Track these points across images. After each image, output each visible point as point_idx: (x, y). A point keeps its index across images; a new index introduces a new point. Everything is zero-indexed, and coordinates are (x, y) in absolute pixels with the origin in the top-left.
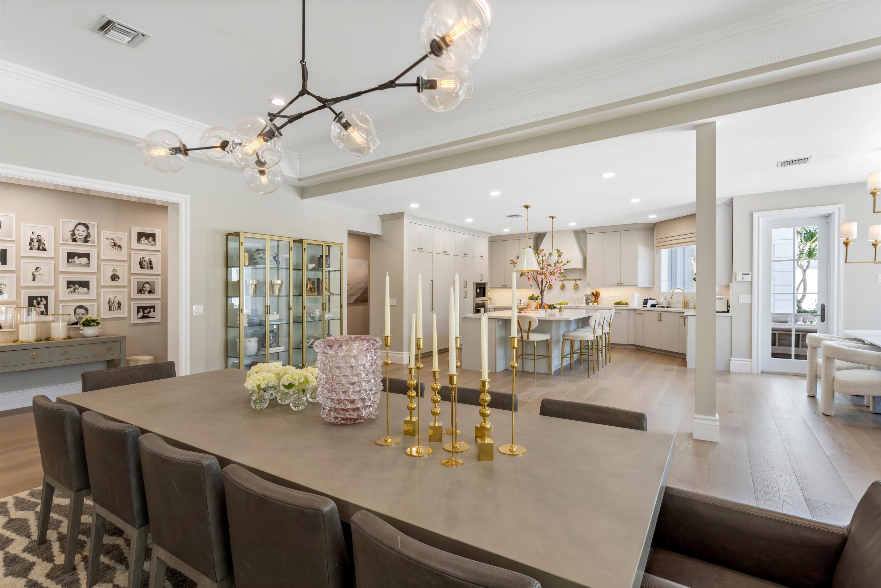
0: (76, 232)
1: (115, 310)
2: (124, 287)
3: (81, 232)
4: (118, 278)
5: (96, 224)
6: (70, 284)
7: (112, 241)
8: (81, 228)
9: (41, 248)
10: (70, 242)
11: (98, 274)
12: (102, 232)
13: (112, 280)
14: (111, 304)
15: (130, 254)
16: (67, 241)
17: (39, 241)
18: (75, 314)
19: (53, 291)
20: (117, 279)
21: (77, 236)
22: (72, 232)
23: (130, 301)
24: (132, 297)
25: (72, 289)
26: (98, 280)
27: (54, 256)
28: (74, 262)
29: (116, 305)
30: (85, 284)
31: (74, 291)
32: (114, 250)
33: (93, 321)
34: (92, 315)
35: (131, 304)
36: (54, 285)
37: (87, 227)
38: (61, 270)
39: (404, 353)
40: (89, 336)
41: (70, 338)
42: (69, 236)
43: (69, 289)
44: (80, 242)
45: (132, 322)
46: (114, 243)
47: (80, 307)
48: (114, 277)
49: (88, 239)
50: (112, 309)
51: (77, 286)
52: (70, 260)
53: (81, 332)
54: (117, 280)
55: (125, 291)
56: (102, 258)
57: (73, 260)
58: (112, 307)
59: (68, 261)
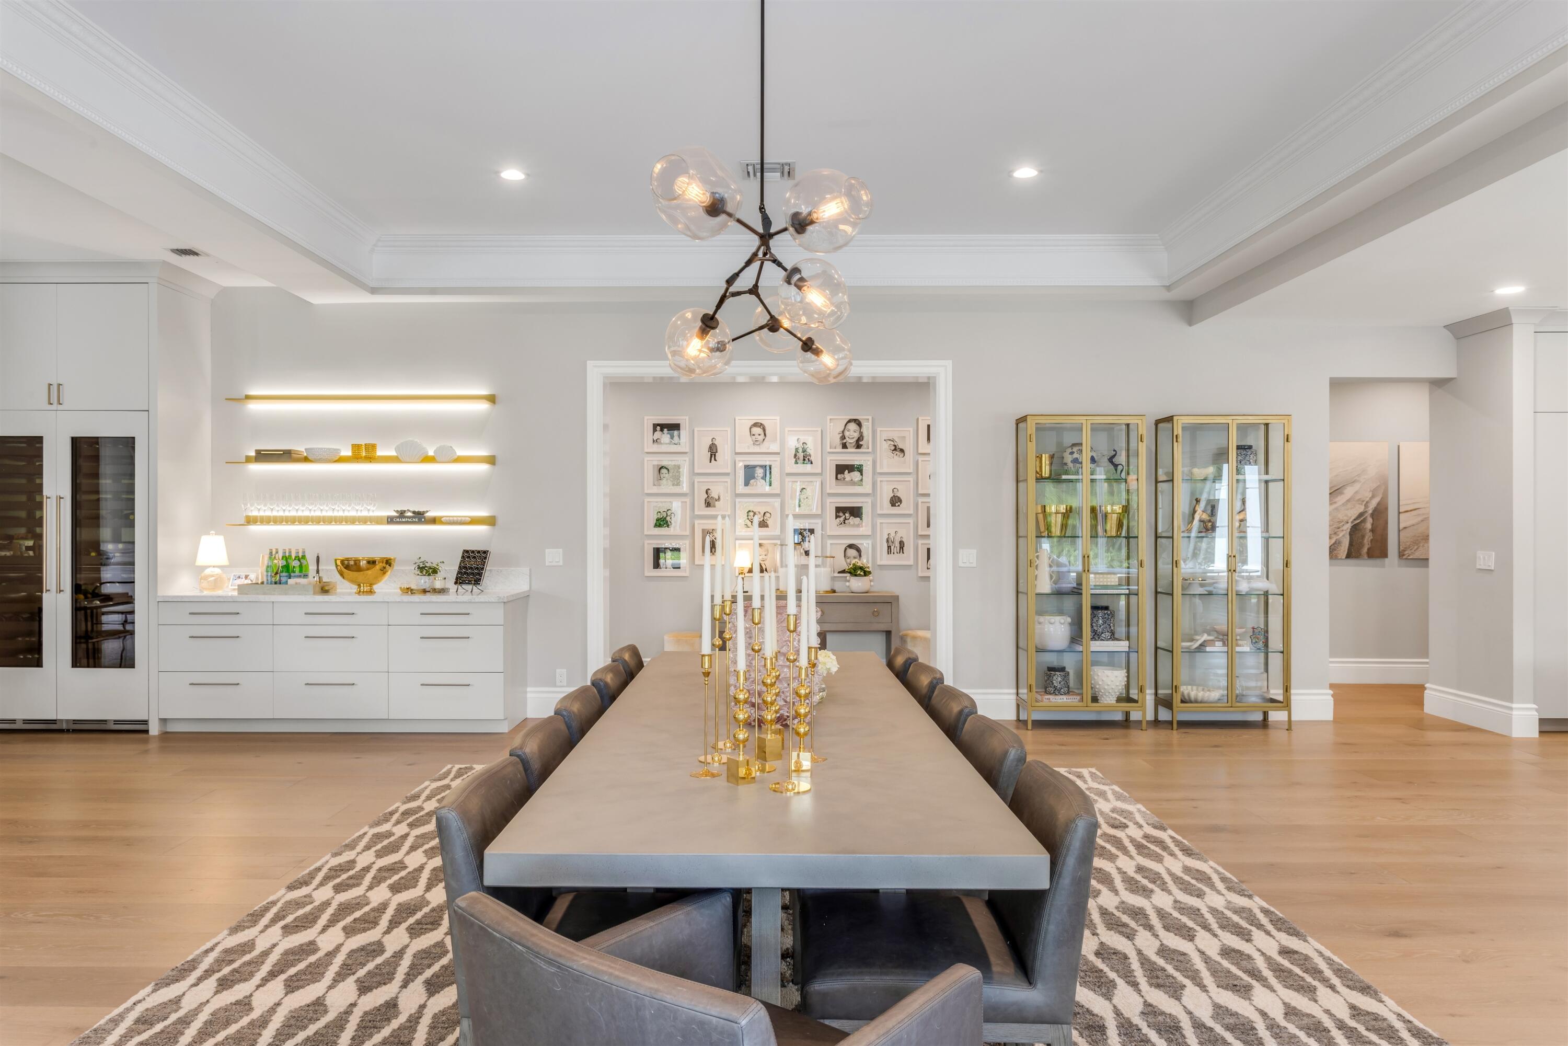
0: (847, 434)
1: (895, 553)
2: (909, 515)
3: (852, 433)
4: (900, 501)
5: (870, 418)
6: (840, 510)
7: (892, 443)
8: (853, 426)
9: (807, 459)
10: (840, 449)
11: (874, 495)
12: (879, 429)
13: (892, 506)
14: (890, 544)
15: (917, 463)
16: (835, 448)
17: (804, 451)
18: (845, 556)
19: (819, 521)
20: (899, 503)
21: (847, 439)
22: (841, 435)
23: (917, 539)
24: (920, 533)
25: (842, 519)
26: (874, 506)
27: (820, 471)
28: (844, 479)
29: (898, 545)
30: (856, 512)
31: (844, 523)
32: (895, 457)
33: (861, 568)
34: (864, 561)
35: (918, 544)
36: (820, 513)
37: (859, 424)
38: (829, 491)
39: (1514, 706)
40: (855, 591)
41: (834, 591)
42: (837, 441)
43: (838, 519)
44: (851, 447)
45: (920, 574)
46: (895, 446)
47: (851, 546)
48: (895, 501)
49: (861, 443)
50: (892, 552)
51: (847, 515)
52: (839, 476)
53: (847, 584)
54: (899, 506)
55: (909, 523)
56: (879, 470)
57: (842, 475)
58: (892, 547)
59: (837, 478)
